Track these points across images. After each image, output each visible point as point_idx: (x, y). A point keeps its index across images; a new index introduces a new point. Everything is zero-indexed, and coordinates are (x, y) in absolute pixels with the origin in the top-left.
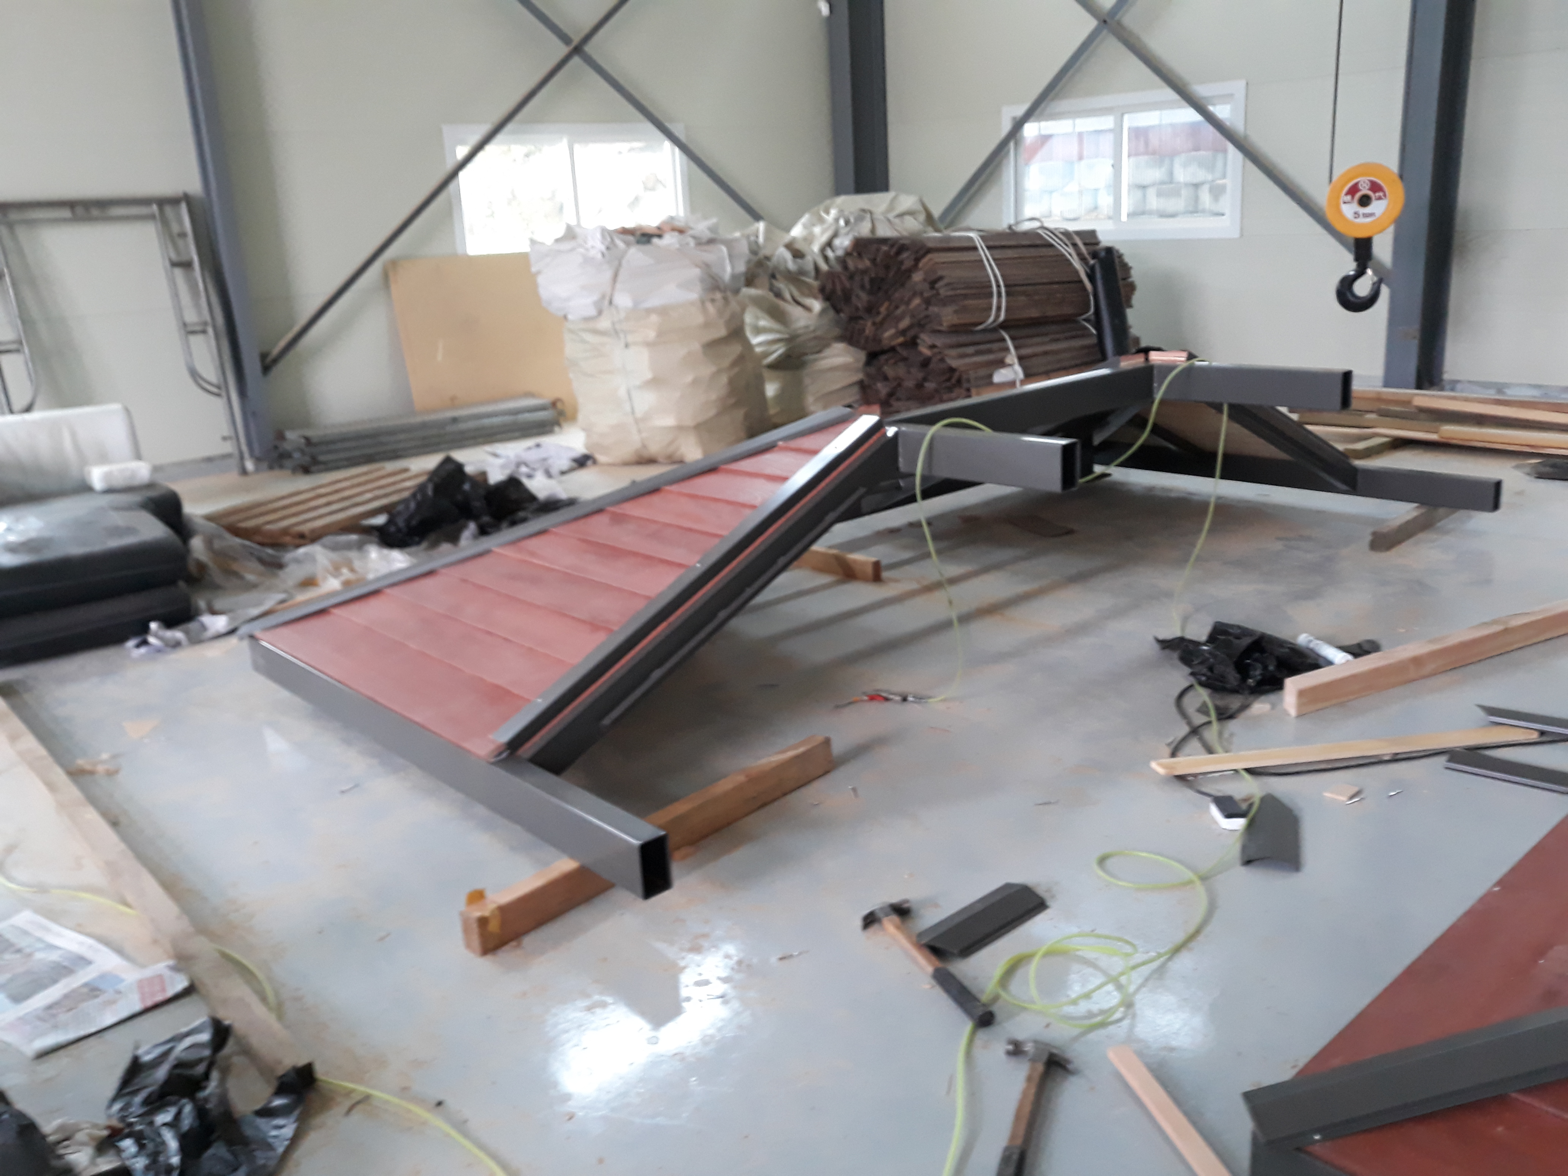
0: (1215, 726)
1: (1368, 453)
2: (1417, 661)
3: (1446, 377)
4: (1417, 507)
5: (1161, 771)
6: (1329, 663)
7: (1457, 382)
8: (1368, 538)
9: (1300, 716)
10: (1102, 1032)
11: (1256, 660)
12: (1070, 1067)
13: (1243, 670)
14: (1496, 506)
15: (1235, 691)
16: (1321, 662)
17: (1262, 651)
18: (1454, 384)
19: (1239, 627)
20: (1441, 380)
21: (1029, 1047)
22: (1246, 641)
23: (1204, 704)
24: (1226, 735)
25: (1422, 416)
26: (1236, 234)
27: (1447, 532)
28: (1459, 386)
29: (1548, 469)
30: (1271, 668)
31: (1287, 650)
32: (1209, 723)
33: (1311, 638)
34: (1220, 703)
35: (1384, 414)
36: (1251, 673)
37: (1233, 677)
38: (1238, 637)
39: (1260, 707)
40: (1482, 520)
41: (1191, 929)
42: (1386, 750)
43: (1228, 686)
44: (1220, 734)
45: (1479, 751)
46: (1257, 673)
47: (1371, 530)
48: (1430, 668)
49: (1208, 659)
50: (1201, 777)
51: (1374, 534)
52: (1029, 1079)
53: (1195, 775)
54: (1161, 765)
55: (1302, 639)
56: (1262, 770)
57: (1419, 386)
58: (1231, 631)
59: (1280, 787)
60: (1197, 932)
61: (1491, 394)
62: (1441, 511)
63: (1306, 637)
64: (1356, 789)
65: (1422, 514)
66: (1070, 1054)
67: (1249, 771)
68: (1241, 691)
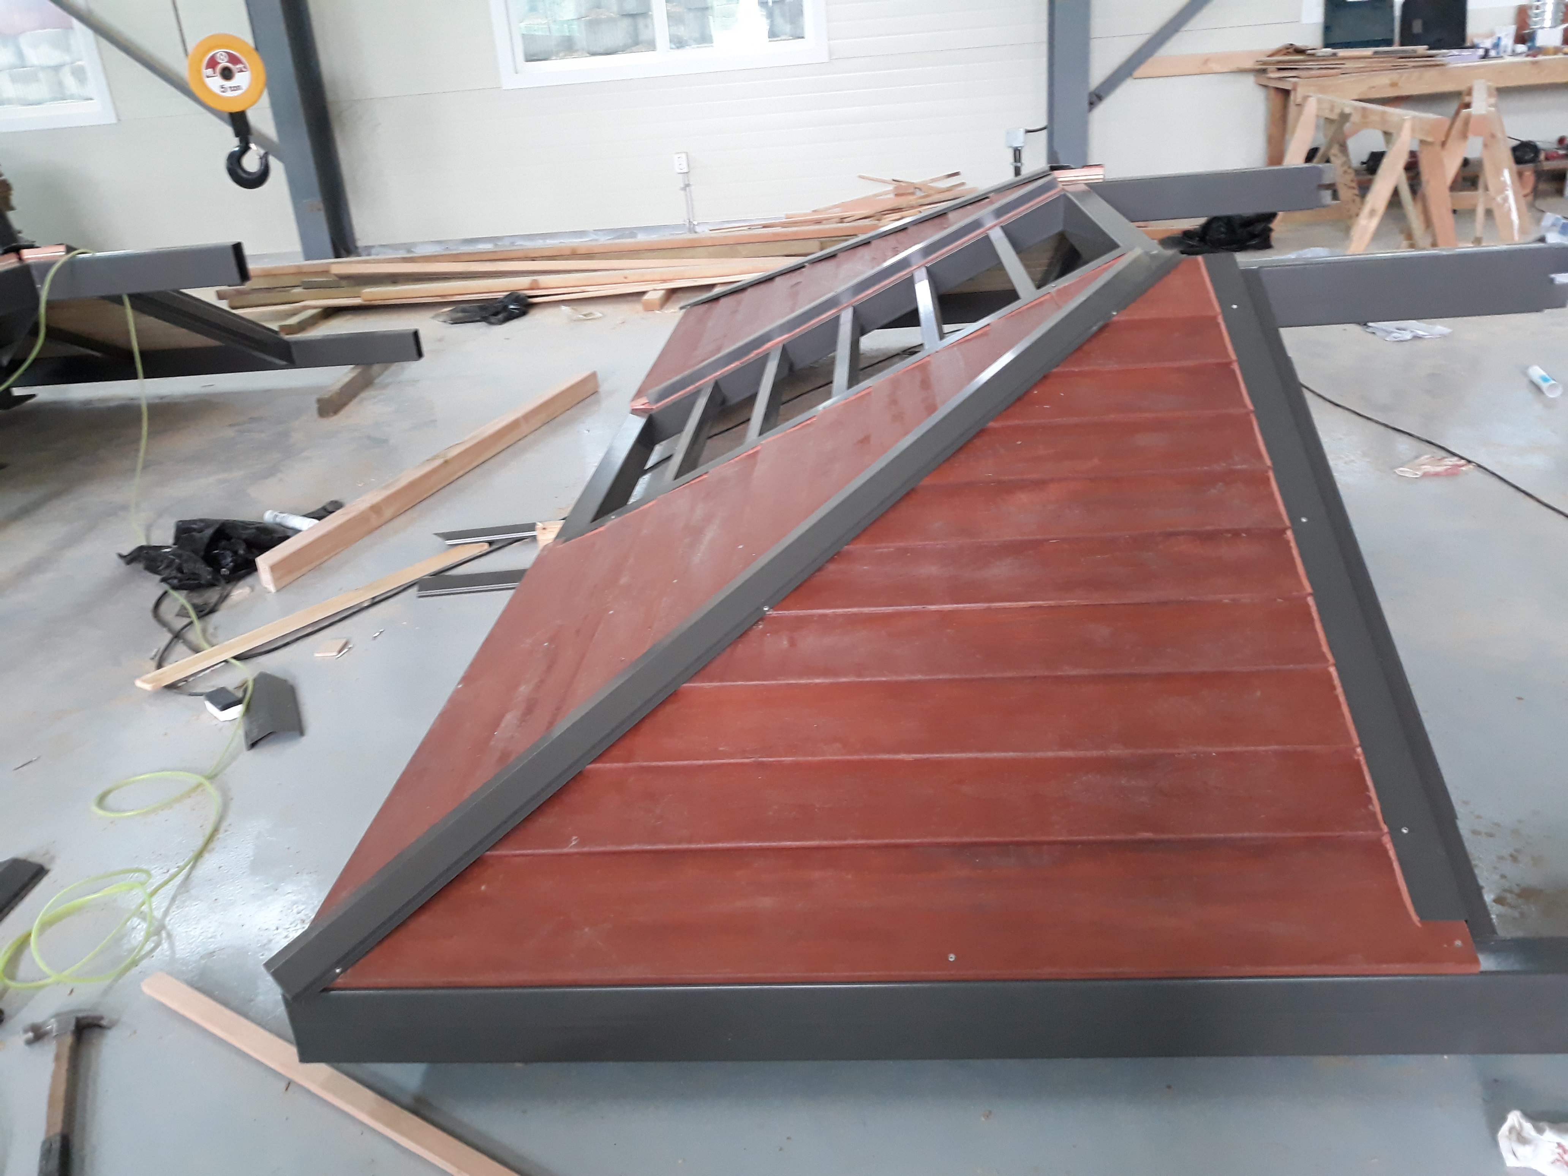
0: (198, 625)
1: (303, 326)
2: (376, 509)
3: (360, 243)
4: (353, 369)
5: (148, 687)
6: (297, 531)
7: (372, 247)
8: (315, 407)
9: (278, 591)
10: (135, 970)
11: (224, 549)
12: (104, 1023)
13: (213, 562)
14: (420, 354)
15: (211, 585)
16: (289, 533)
17: (228, 538)
18: (368, 249)
19: (201, 521)
20: (356, 248)
21: (52, 1026)
22: (209, 532)
23: (183, 607)
24: (211, 630)
25: (344, 283)
26: (114, 121)
27: (385, 386)
28: (373, 251)
29: (460, 315)
30: (241, 552)
31: (254, 531)
32: (191, 623)
33: (276, 513)
34: (198, 601)
35: (308, 286)
36: (223, 562)
37: (205, 572)
38: (200, 531)
39: (240, 592)
40: (412, 369)
41: (209, 830)
42: (365, 597)
43: (203, 582)
44: (204, 631)
45: (443, 574)
46: (229, 560)
47: (314, 398)
48: (388, 513)
49: (174, 560)
50: (191, 679)
51: (319, 401)
52: (57, 1058)
53: (185, 679)
54: (145, 681)
55: (269, 517)
56: (250, 653)
57: (338, 256)
58: (194, 526)
59: (269, 664)
60: (216, 830)
61: (403, 254)
62: (376, 368)
63: (271, 513)
64: (344, 641)
65: (360, 373)
66: (102, 1011)
67: (237, 658)
68: (217, 583)
